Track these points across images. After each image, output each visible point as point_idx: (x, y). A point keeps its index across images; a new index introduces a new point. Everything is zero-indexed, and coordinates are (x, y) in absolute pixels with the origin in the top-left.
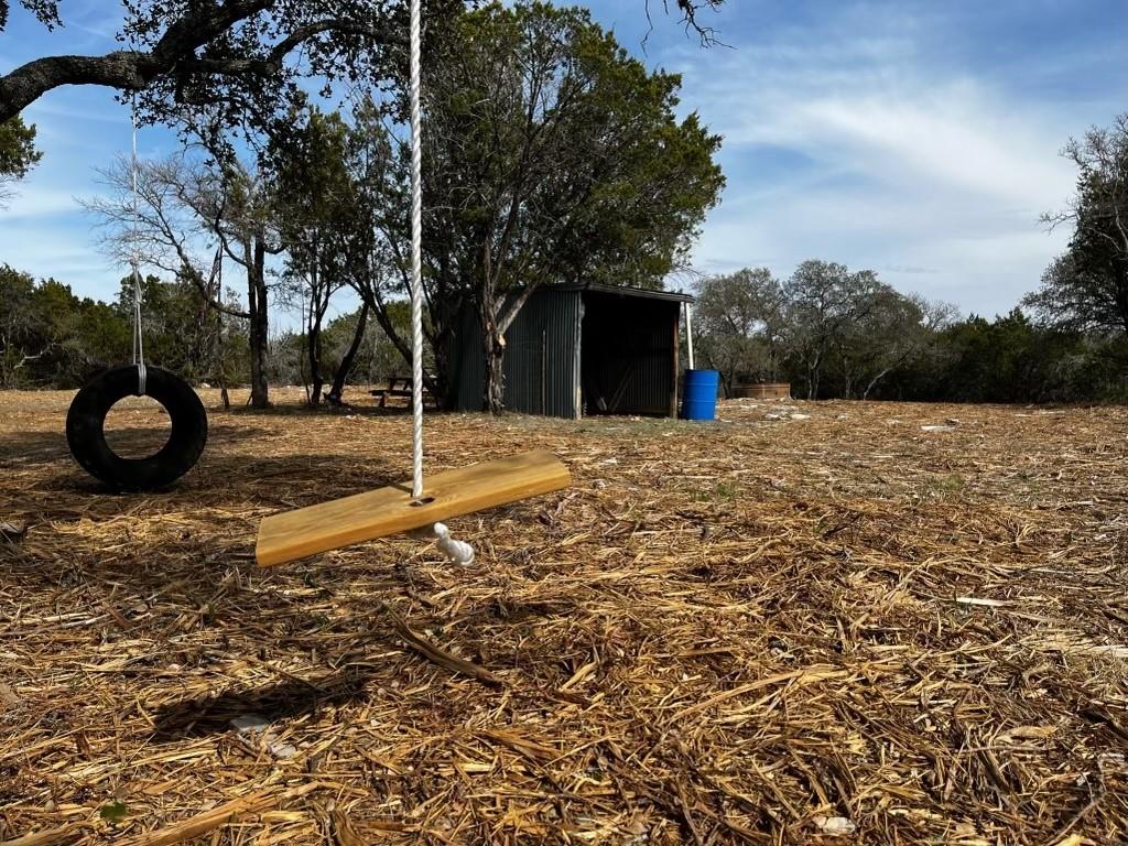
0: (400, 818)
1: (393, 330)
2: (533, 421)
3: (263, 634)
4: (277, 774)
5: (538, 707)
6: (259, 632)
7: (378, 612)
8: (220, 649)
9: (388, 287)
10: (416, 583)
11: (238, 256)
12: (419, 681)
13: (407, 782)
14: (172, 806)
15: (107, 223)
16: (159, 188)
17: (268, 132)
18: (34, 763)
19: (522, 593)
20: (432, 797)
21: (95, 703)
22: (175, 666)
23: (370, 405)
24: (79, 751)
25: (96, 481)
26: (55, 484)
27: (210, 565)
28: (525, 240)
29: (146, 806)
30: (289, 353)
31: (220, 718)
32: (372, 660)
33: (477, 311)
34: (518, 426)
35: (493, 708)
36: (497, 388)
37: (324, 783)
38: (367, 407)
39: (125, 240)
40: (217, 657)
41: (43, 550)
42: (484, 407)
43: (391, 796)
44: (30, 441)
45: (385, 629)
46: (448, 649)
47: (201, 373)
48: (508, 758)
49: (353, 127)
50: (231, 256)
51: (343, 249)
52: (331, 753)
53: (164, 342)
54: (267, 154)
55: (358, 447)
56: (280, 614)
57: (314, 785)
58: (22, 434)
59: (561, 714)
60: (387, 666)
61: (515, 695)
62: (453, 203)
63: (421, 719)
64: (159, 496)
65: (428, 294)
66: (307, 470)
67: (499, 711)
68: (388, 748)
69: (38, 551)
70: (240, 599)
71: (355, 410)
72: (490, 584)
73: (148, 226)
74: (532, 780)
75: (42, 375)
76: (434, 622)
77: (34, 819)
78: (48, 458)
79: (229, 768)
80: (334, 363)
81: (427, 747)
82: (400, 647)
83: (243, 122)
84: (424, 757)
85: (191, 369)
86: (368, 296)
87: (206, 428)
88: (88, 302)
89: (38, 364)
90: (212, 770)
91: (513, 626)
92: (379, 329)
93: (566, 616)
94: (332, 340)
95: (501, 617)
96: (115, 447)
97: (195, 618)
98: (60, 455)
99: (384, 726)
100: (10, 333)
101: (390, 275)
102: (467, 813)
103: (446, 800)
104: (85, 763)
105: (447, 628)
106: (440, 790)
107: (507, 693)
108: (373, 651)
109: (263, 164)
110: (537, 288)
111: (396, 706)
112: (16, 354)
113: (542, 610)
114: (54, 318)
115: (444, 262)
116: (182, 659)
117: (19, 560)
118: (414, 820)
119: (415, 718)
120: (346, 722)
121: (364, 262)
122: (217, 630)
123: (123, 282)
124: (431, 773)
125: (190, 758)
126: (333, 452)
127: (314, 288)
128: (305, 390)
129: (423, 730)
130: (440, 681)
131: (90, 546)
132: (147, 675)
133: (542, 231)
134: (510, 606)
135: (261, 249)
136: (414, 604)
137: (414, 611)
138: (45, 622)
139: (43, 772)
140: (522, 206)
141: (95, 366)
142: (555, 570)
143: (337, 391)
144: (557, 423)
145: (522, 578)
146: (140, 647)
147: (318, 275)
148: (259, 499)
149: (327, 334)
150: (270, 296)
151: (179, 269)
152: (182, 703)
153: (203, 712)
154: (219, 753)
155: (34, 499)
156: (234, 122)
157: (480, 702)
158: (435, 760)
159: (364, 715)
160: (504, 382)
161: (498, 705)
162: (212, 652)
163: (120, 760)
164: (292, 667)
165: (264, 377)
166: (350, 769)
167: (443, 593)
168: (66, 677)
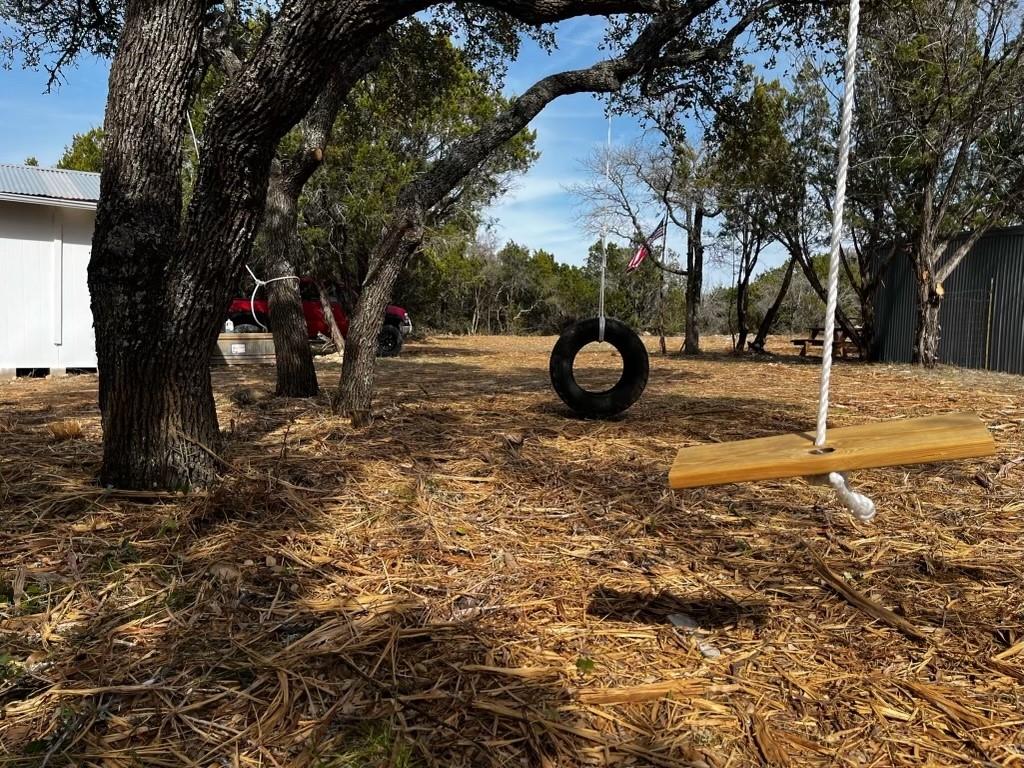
0: (816, 739)
1: (818, 282)
2: (972, 375)
3: (694, 549)
4: (704, 670)
5: (966, 671)
6: (690, 547)
7: (797, 548)
8: (659, 555)
9: (817, 241)
10: (835, 526)
11: (680, 222)
12: (836, 619)
13: (823, 708)
14: (623, 672)
15: (582, 203)
16: (622, 169)
17: (715, 109)
18: (528, 615)
19: (952, 554)
20: (847, 729)
21: (568, 579)
22: (625, 563)
23: (791, 354)
24: (558, 613)
25: (567, 408)
26: (542, 408)
27: (651, 485)
28: (974, 183)
29: (603, 667)
30: (719, 305)
31: (660, 611)
32: (790, 590)
33: (912, 261)
34: (952, 380)
35: (914, 661)
36: (931, 339)
37: (745, 688)
38: (788, 356)
39: (594, 215)
40: (656, 561)
41: (533, 457)
42: (914, 359)
43: (807, 717)
44: (523, 375)
45: (803, 565)
46: (868, 594)
47: (643, 323)
48: (929, 713)
49: (791, 92)
50: (675, 221)
51: (775, 209)
52: (751, 664)
53: (618, 297)
54: (712, 129)
55: (779, 393)
56: (707, 534)
57: (736, 687)
58: (519, 369)
59: (993, 684)
60: (804, 598)
61: (940, 654)
62: (892, 151)
63: (838, 655)
64: (612, 424)
65: (859, 245)
66: (732, 411)
67: (922, 665)
68: (804, 673)
69: (529, 457)
70: (675, 516)
71: (776, 358)
72: (916, 539)
73: (612, 202)
74: (956, 741)
75: (533, 323)
76: (853, 567)
77: (528, 657)
78: (534, 388)
79: (666, 654)
80: (758, 314)
81: (844, 682)
82: (818, 584)
83: (695, 104)
84: (840, 690)
85: (637, 319)
86: (796, 251)
87: (647, 370)
88: (565, 267)
89: (529, 316)
90: (652, 652)
91: (942, 586)
92: (805, 281)
93: (1005, 585)
94: (758, 293)
95: (927, 574)
96: (580, 382)
97: (640, 526)
98: (544, 386)
99: (801, 652)
100: (512, 292)
101: (819, 228)
102: (884, 753)
103: (861, 735)
104: (561, 623)
105: (867, 575)
106: (856, 725)
107: (931, 651)
108: (791, 582)
109: (709, 138)
110: (986, 232)
111: (813, 637)
112: (516, 308)
113: (976, 574)
114: (541, 280)
115: (878, 213)
116: (631, 557)
117: (518, 463)
118: (829, 745)
119: (832, 652)
120: (765, 640)
121: (794, 219)
122: (657, 539)
123: (590, 249)
124: (846, 707)
125: (635, 638)
126: (756, 396)
127: (745, 246)
128: (731, 338)
129: (840, 665)
130: (858, 623)
131: (564, 458)
132: (605, 565)
133: (996, 171)
134: (938, 565)
135: (700, 214)
136: (833, 546)
137: (832, 552)
138: (534, 511)
139: (534, 623)
140: (973, 148)
141: (567, 318)
142: (993, 537)
143: (760, 340)
144: (1001, 379)
145: (953, 539)
146: (600, 542)
147: (750, 234)
148: (691, 433)
149: (756, 287)
150: (706, 255)
151: (632, 236)
152: (630, 592)
153: (646, 604)
154: (658, 640)
155: (526, 418)
156: (687, 105)
157: (901, 652)
158: (852, 695)
159: (782, 637)
160: (939, 333)
161: (921, 660)
162: (652, 557)
163: (586, 627)
164: (717, 582)
165: (697, 327)
166: (768, 682)
167: (863, 541)
168: (550, 555)
